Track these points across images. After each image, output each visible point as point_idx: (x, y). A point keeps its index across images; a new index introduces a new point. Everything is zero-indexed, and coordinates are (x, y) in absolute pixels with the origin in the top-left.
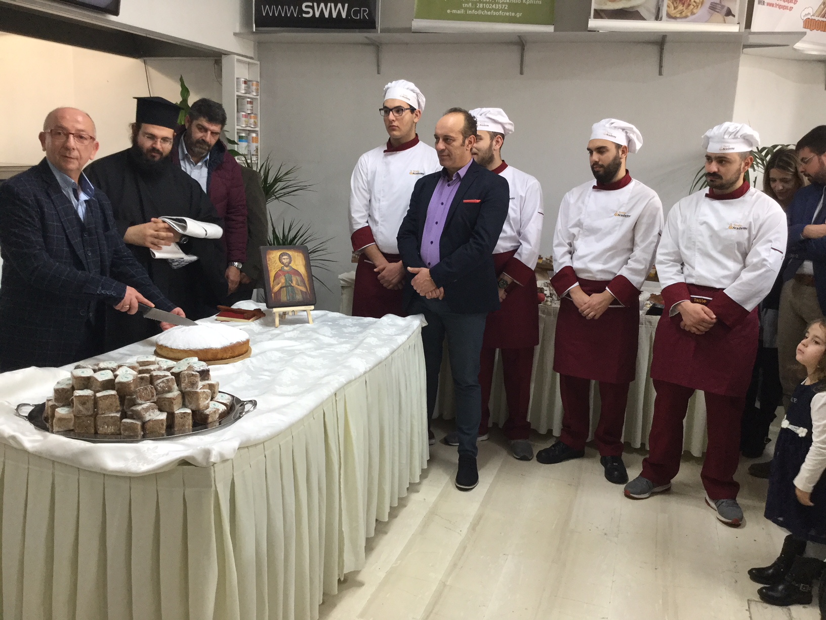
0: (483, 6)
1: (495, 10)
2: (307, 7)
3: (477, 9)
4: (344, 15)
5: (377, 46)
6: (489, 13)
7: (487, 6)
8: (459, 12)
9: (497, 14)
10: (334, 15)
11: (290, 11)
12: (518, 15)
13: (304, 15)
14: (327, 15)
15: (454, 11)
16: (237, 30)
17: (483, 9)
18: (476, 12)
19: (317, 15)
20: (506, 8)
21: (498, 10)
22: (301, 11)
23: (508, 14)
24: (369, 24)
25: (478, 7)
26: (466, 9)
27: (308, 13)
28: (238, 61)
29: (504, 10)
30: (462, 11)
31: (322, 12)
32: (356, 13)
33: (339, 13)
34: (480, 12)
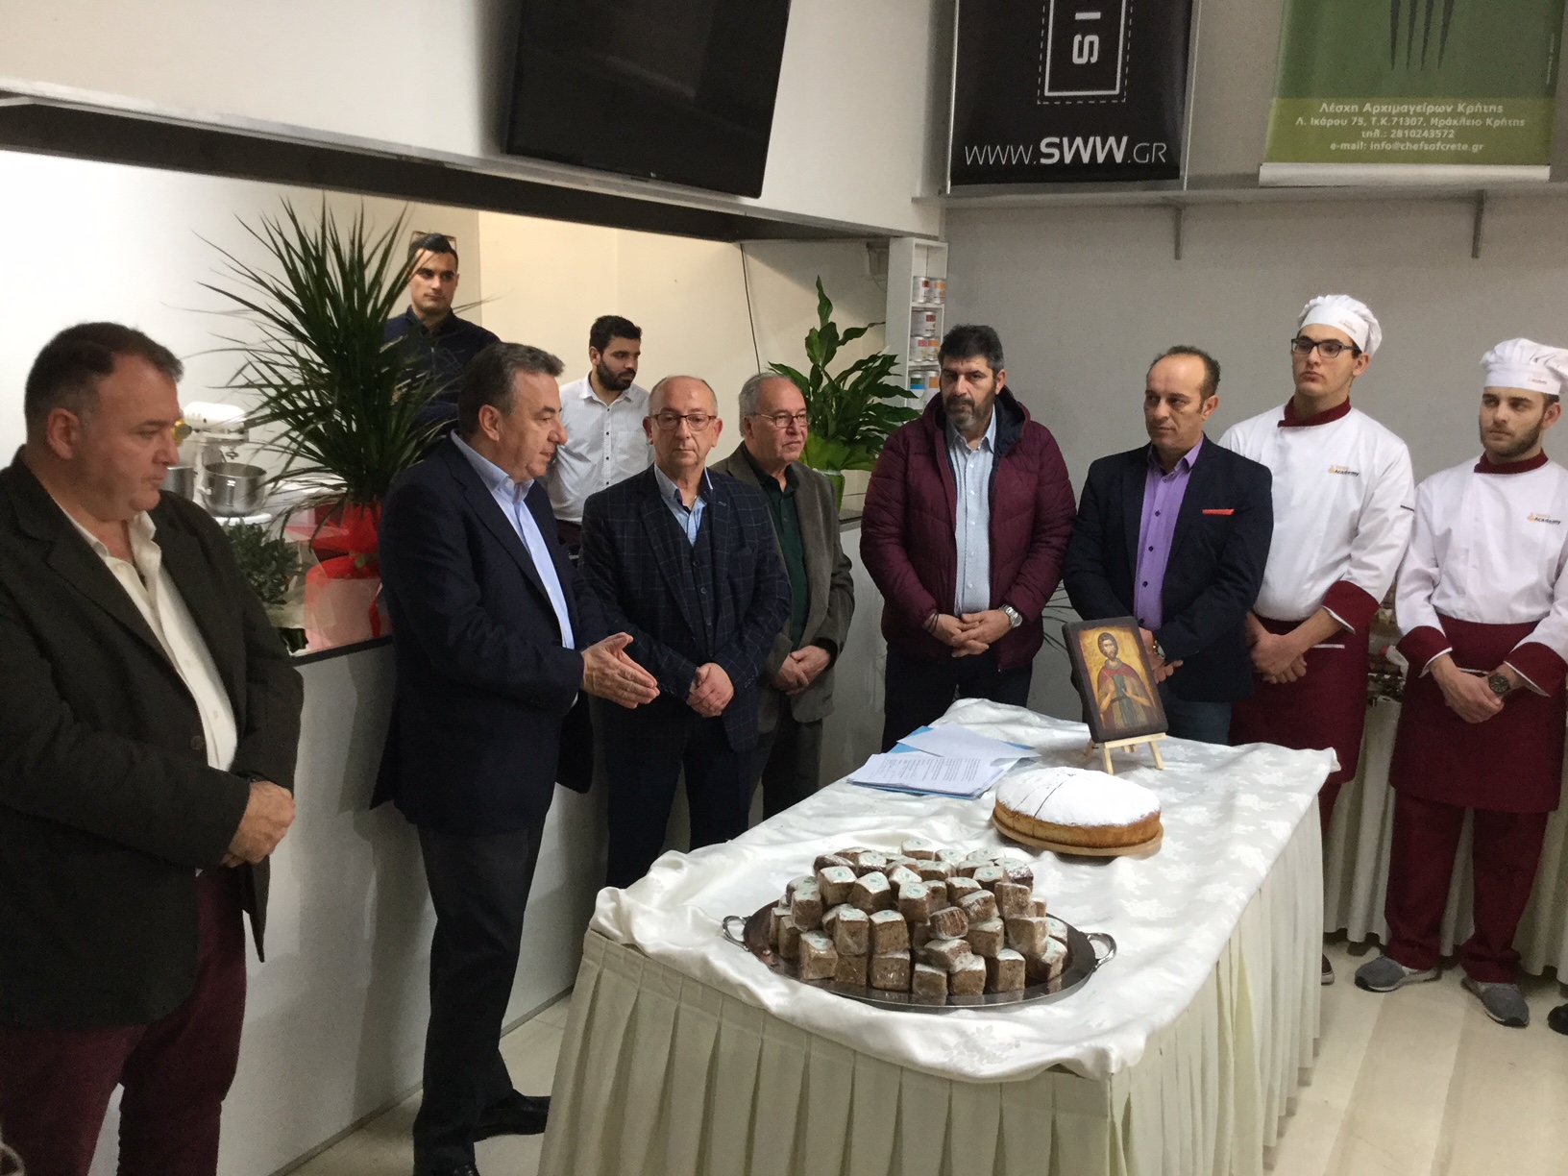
0: (1404, 135)
1: (1428, 141)
2: (1049, 145)
3: (1392, 141)
4: (1119, 157)
5: (1177, 210)
6: (1415, 147)
7: (1413, 134)
8: (1354, 147)
9: (1432, 147)
10: (1101, 158)
11: (1017, 154)
12: (1476, 148)
13: (1043, 161)
14: (1086, 158)
15: (1344, 146)
16: (918, 192)
17: (1403, 140)
18: (1388, 147)
19: (1068, 159)
20: (1451, 136)
21: (1435, 140)
22: (1038, 154)
23: (1453, 147)
24: (1168, 170)
25: (1392, 136)
26: (1368, 141)
27: (1051, 156)
28: (917, 246)
29: (1446, 140)
30: (1361, 145)
31: (1077, 155)
32: (1142, 153)
33: (1110, 155)
34: (1397, 146)
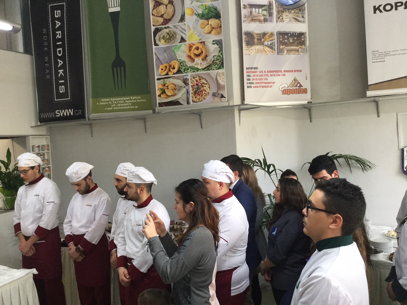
0: (120, 105)
2: (58, 112)
4: (72, 114)
5: (91, 125)
6: (123, 108)
7: (122, 105)
8: (110, 109)
9: (127, 108)
10: (68, 115)
11: (51, 115)
12: (136, 107)
13: (57, 116)
14: (65, 115)
15: (108, 109)
16: (33, 124)
18: (118, 108)
19: (62, 115)
20: (130, 105)
21: (127, 106)
22: (56, 114)
23: (131, 107)
24: (83, 116)
25: (118, 106)
26: (113, 107)
27: (58, 115)
28: (32, 138)
31: (63, 114)
32: (77, 112)
33: (70, 113)
